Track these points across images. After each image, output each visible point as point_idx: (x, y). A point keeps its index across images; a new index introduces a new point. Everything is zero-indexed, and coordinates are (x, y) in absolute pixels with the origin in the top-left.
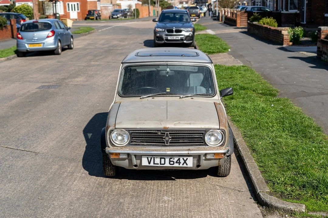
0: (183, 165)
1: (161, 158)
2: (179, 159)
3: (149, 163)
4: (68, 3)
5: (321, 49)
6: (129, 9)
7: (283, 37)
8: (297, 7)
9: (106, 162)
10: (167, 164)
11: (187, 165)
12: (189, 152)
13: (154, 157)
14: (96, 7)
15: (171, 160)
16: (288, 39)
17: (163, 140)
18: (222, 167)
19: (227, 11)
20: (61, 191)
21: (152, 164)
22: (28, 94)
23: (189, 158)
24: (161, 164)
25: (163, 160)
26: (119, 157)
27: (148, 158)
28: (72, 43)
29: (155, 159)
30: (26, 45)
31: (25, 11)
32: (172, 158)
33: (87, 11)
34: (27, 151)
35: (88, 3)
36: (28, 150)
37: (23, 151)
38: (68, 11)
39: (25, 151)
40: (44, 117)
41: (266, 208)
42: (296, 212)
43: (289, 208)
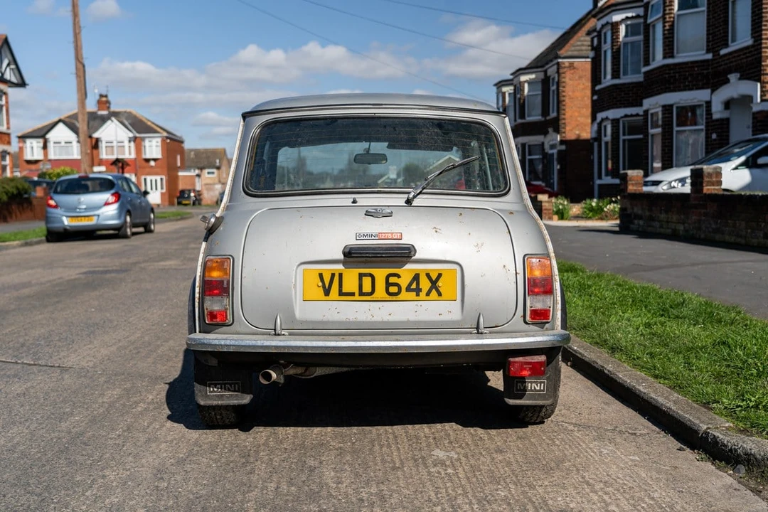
4: (145, 177)
7: (541, 206)
8: (541, 176)
14: (194, 184)
16: (550, 210)
30: (64, 219)
34: (40, 365)
35: (180, 178)
40: (89, 311)
41: (749, 471)
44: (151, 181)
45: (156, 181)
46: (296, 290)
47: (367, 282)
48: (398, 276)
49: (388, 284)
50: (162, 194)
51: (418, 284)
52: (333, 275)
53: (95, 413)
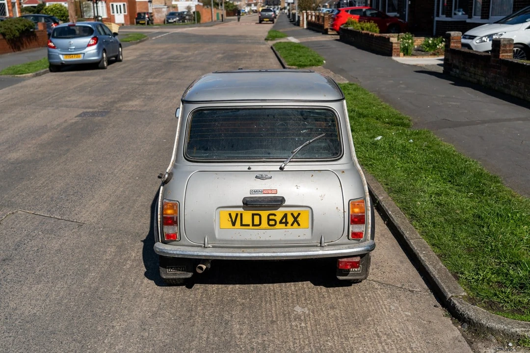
4: (112, 3)
5: (450, 62)
6: (188, 12)
7: (392, 46)
8: (397, 9)
14: (147, 9)
16: (398, 49)
19: (310, 13)
20: (124, 299)
22: (66, 125)
28: (120, 53)
30: (61, 56)
31: (58, 13)
33: (136, 14)
34: (65, 220)
35: (137, 4)
36: (67, 219)
37: (59, 219)
38: (112, 14)
39: (62, 219)
40: (88, 161)
41: (469, 328)
42: (527, 337)
43: (513, 330)
44: (117, 6)
45: (120, 6)
46: (216, 223)
47: (257, 218)
48: (275, 215)
49: (269, 220)
50: (125, 16)
51: (286, 220)
52: (237, 214)
53: (103, 269)
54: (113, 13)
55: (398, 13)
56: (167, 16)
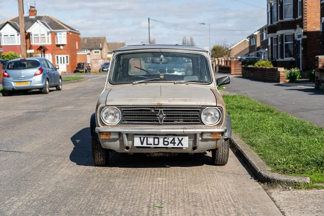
0: (178, 145)
1: (154, 138)
2: (174, 139)
3: (142, 143)
4: (57, 56)
7: (279, 74)
8: (293, 54)
9: (96, 146)
10: (161, 145)
11: (182, 145)
12: (185, 130)
13: (147, 136)
14: (86, 60)
15: (165, 140)
16: (285, 76)
17: (157, 118)
18: (219, 152)
19: (220, 60)
20: (47, 175)
21: (145, 145)
22: (14, 116)
23: (184, 138)
24: (154, 144)
25: (156, 140)
26: (110, 137)
27: (140, 138)
28: (60, 83)
29: (148, 139)
30: (13, 83)
31: (12, 59)
32: (166, 138)
33: (77, 64)
34: (10, 151)
35: (78, 56)
36: (11, 151)
37: (6, 151)
38: (56, 64)
39: (8, 151)
40: (29, 130)
41: (268, 184)
42: (300, 183)
43: (292, 180)
44: (61, 58)
45: (64, 58)
50: (67, 65)
54: (58, 63)
55: (294, 58)
56: (102, 65)
